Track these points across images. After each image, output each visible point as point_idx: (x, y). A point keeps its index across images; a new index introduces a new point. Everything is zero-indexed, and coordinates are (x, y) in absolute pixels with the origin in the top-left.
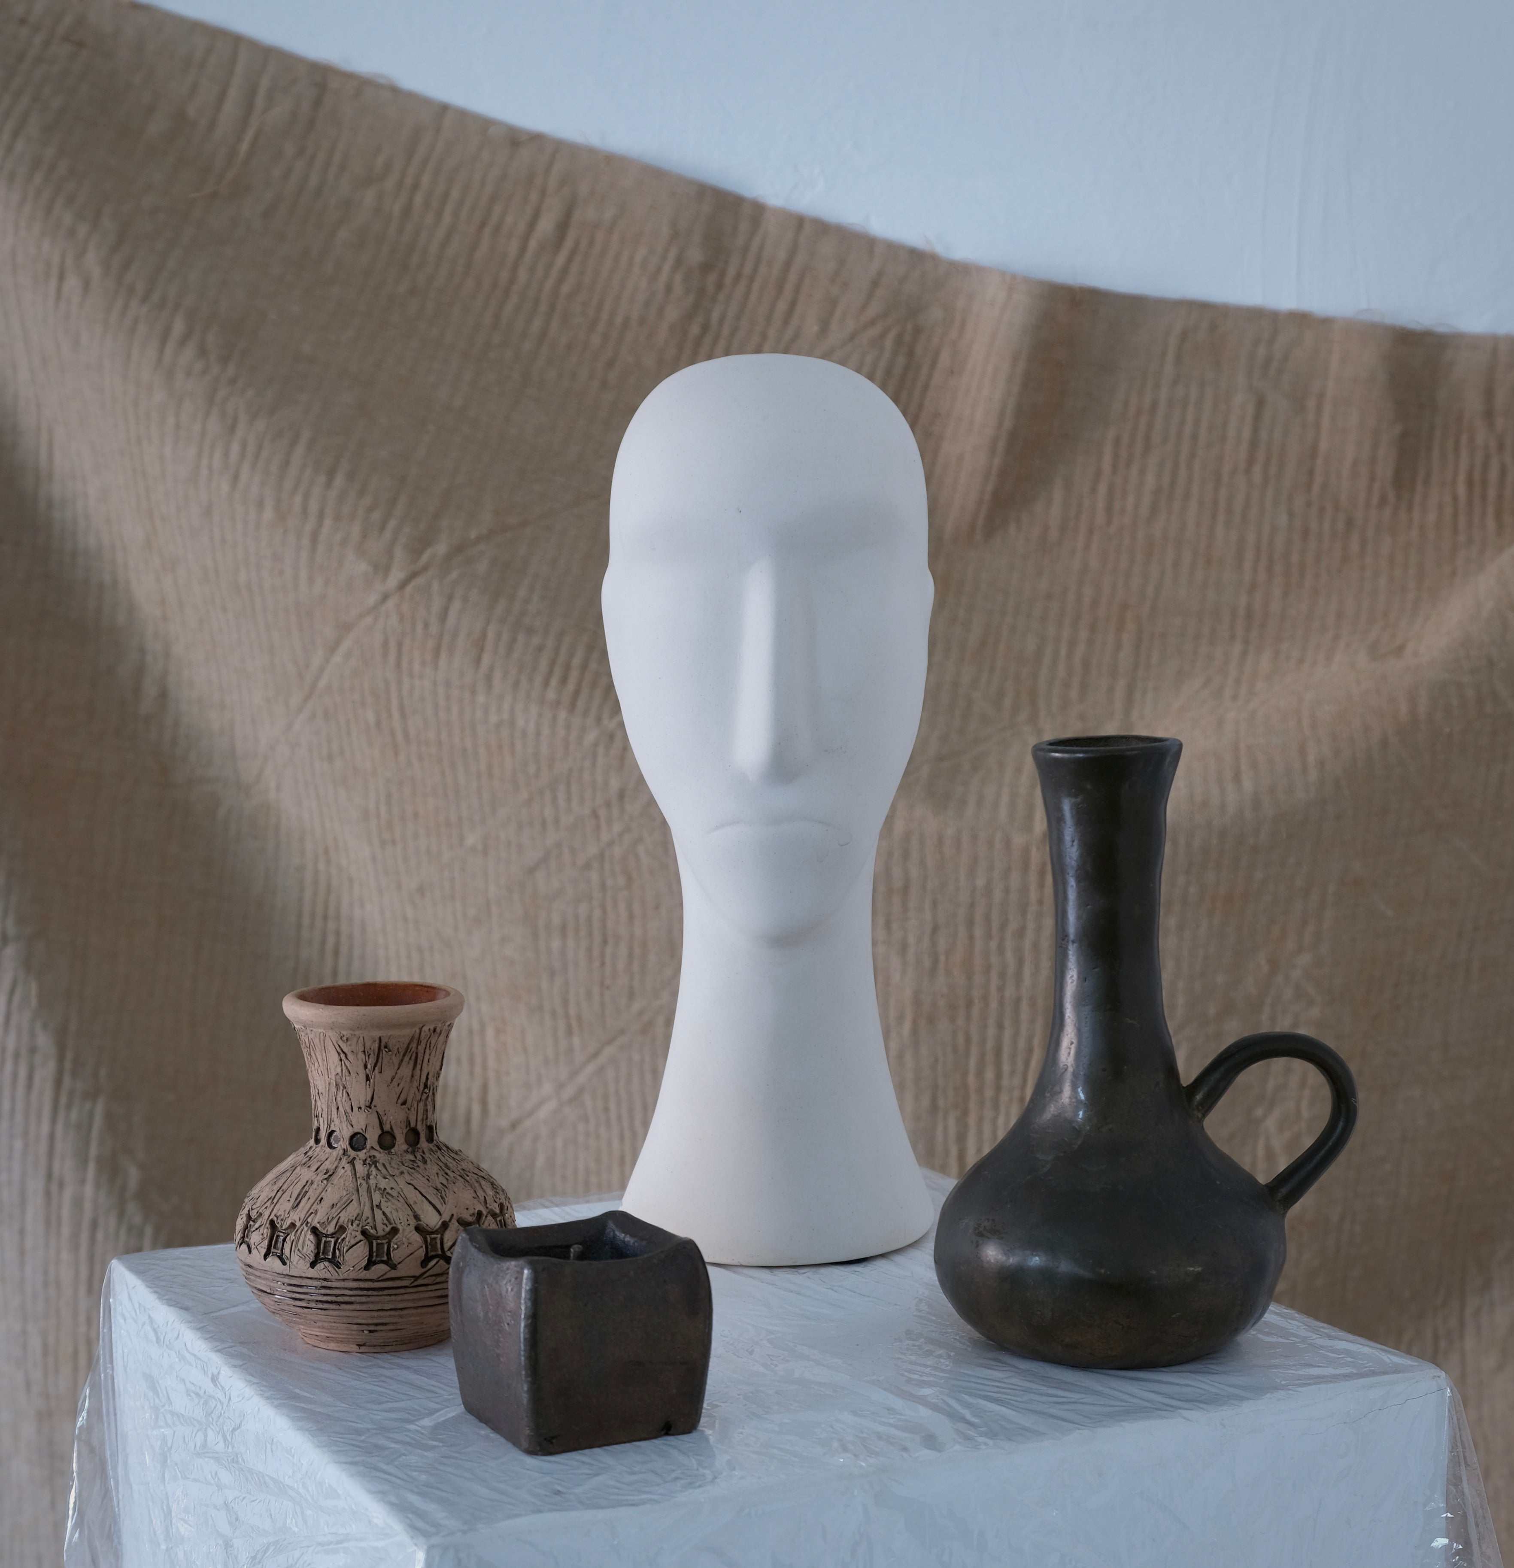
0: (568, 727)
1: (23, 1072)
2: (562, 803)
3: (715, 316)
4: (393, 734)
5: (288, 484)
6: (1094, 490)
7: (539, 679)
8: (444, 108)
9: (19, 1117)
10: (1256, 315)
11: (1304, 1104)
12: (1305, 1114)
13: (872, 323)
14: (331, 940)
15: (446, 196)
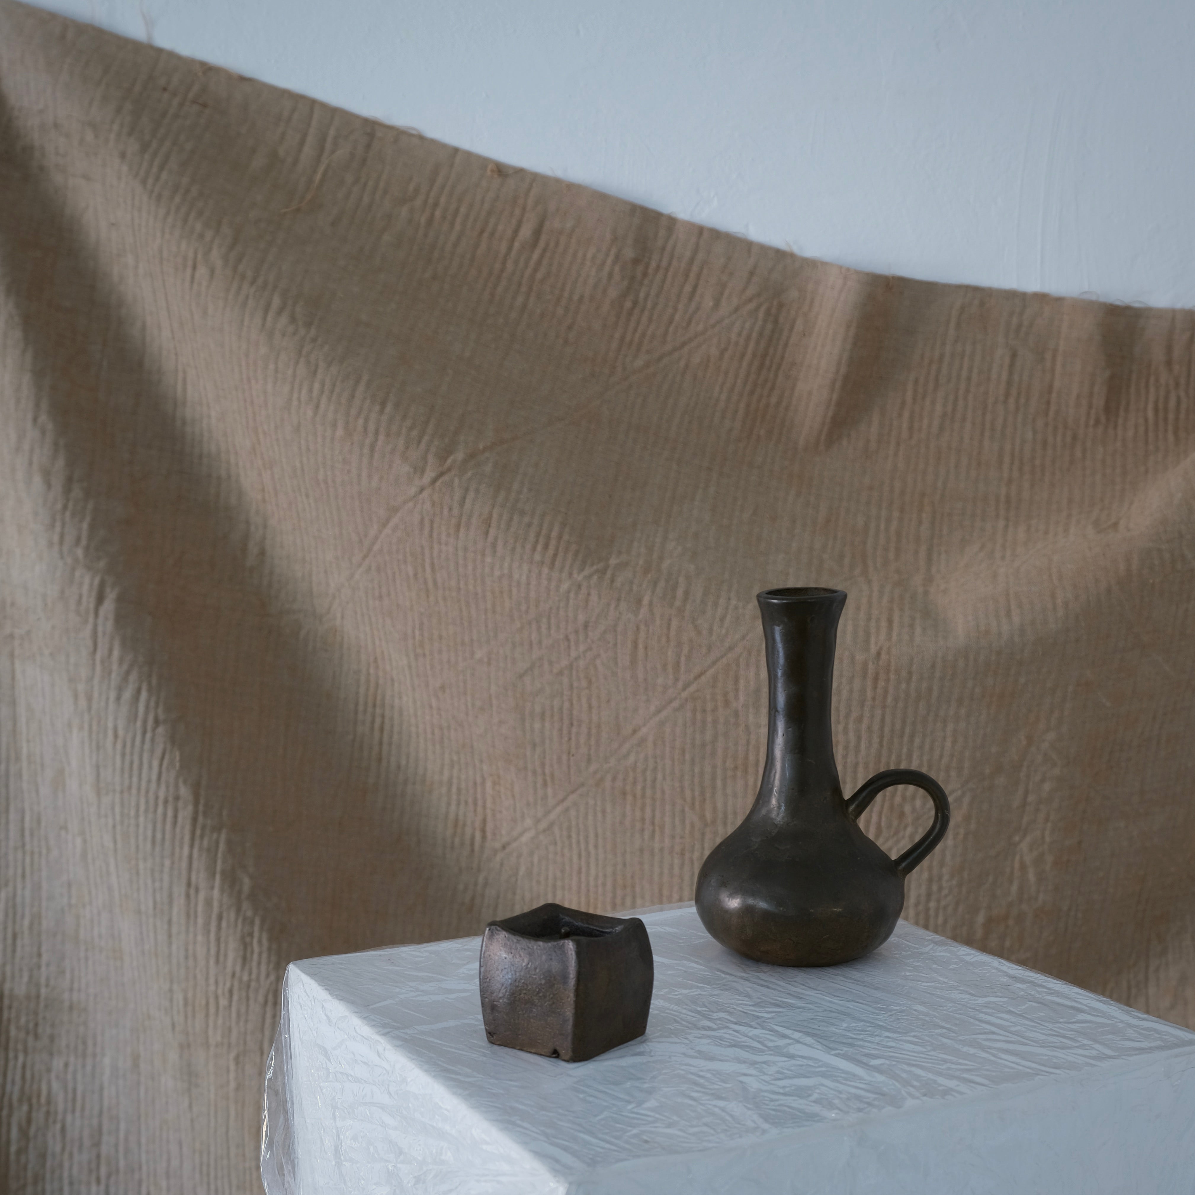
0: (549, 579)
1: (170, 813)
2: (544, 630)
3: (642, 295)
4: (425, 582)
5: (353, 412)
6: (900, 415)
7: (528, 546)
8: (456, 150)
9: (167, 844)
10: (1011, 295)
11: (1047, 833)
12: (1048, 839)
13: (750, 300)
14: (378, 721)
15: (457, 210)
